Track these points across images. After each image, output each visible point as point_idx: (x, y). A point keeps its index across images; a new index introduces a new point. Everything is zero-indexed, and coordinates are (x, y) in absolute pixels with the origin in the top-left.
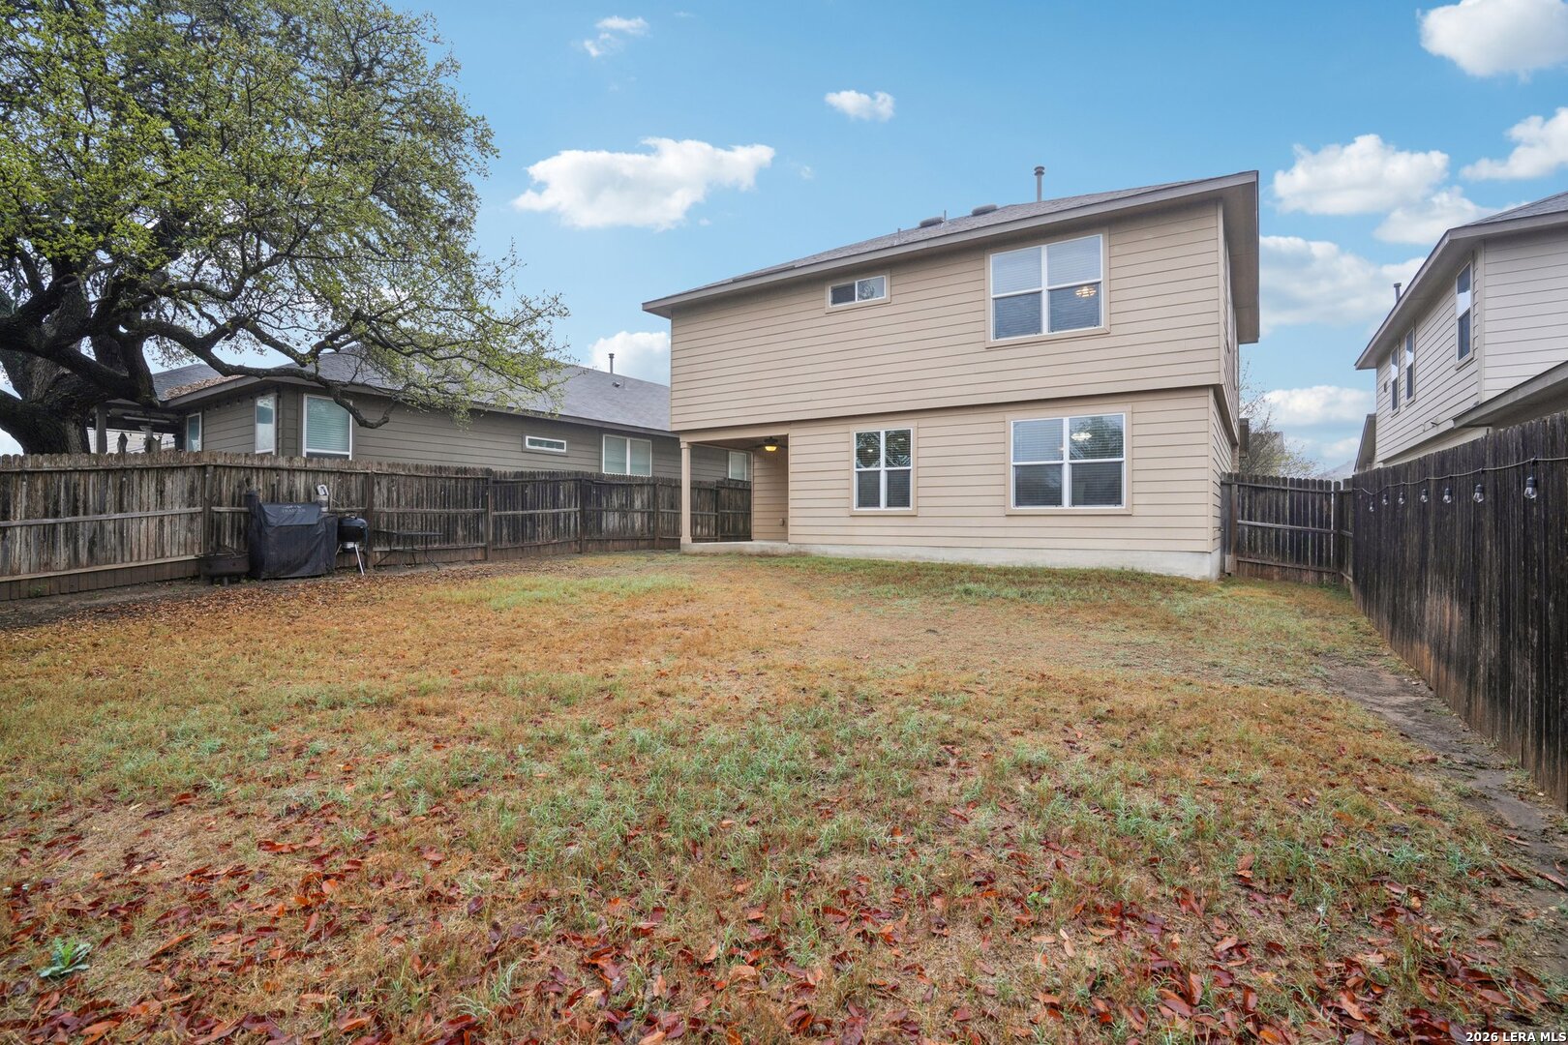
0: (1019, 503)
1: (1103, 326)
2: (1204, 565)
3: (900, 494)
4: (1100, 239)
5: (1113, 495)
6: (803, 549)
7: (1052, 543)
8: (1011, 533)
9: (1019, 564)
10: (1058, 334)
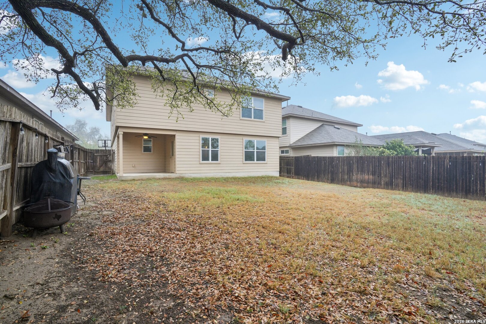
0: (246, 160)
1: (263, 120)
2: (277, 174)
3: (215, 157)
4: (263, 100)
5: (263, 159)
6: (182, 175)
7: (251, 170)
8: (244, 168)
9: (246, 176)
10: (255, 120)
